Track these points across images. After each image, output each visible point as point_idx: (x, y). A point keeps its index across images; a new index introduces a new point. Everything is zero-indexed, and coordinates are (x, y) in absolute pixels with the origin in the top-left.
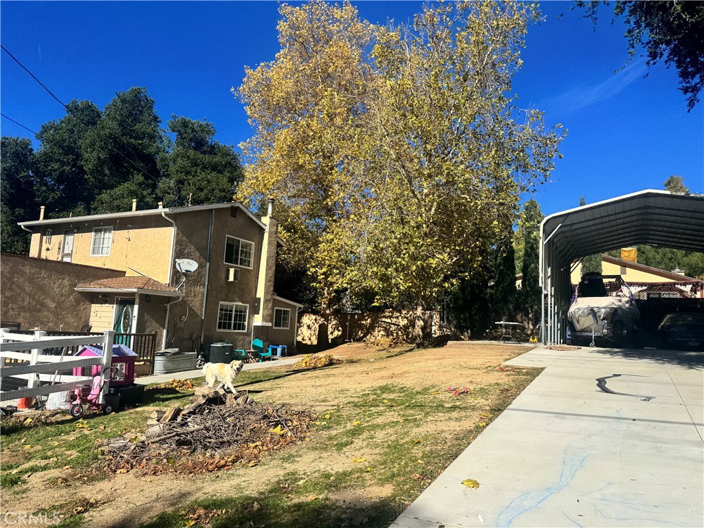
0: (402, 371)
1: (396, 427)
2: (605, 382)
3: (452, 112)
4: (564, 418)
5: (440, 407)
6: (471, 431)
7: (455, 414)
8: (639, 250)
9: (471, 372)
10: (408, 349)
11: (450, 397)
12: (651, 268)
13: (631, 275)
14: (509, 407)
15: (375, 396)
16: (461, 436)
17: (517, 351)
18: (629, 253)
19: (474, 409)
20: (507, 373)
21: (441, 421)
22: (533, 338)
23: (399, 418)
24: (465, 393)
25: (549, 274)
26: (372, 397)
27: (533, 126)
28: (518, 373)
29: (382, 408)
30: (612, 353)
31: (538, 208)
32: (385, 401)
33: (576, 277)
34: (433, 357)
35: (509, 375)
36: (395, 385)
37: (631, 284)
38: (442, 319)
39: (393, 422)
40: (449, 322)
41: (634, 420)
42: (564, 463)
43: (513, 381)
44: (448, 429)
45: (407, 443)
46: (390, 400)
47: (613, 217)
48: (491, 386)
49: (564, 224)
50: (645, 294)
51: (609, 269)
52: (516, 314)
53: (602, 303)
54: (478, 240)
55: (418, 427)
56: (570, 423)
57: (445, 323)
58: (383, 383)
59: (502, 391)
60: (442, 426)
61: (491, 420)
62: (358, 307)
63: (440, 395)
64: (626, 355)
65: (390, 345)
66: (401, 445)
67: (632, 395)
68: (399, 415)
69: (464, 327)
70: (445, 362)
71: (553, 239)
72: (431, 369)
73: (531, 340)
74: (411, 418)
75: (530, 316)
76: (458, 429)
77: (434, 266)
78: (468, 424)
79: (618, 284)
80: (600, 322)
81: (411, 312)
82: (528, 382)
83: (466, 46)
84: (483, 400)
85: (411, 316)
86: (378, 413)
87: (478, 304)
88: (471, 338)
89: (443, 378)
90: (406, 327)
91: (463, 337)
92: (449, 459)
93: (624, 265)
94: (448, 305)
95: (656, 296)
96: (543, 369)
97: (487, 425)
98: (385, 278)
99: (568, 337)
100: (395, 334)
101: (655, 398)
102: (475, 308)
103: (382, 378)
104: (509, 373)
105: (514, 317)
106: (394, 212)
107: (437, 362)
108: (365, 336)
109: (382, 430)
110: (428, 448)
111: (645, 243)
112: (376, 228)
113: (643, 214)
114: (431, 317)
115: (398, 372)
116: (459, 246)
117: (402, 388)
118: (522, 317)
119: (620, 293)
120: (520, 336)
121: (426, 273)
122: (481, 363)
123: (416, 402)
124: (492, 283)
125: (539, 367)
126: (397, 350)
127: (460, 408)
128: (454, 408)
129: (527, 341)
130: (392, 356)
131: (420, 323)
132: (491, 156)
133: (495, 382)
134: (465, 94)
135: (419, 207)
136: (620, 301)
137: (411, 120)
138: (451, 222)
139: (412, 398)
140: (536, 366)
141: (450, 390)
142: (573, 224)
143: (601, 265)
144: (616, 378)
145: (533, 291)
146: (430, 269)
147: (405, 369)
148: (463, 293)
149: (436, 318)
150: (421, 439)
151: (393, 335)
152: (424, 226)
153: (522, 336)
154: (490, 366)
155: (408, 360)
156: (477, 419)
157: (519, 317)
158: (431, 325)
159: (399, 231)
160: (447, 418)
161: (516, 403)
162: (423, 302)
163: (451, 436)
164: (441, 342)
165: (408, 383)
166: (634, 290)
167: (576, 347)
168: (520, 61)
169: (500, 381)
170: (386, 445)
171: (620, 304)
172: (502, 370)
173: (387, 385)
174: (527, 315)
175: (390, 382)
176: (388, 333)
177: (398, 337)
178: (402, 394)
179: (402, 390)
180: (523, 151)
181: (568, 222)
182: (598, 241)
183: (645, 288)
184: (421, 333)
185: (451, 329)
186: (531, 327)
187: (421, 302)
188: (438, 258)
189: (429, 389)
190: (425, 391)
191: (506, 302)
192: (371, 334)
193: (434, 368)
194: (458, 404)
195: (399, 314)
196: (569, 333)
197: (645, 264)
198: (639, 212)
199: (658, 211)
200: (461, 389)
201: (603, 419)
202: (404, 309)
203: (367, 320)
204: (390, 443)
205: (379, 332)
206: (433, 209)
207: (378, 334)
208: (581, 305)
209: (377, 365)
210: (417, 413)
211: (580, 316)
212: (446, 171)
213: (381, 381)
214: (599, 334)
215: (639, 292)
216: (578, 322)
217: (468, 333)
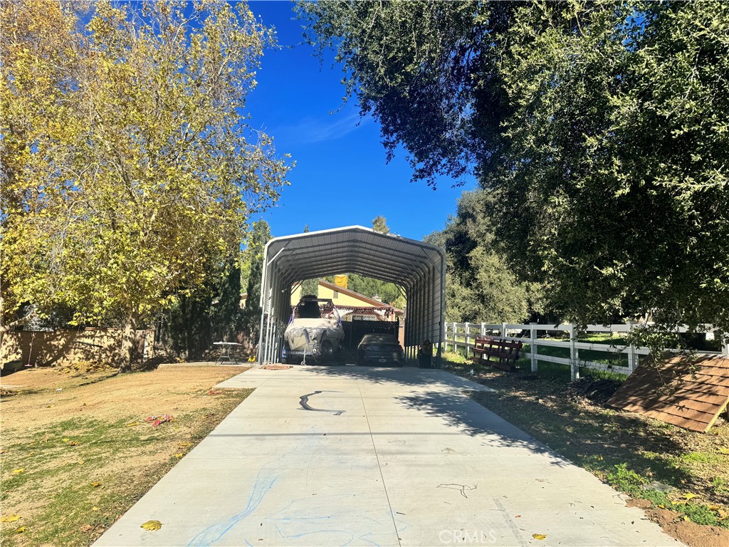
0: (95, 402)
1: (73, 471)
2: (307, 400)
3: (181, 115)
4: (265, 439)
5: (134, 440)
6: (165, 464)
7: (150, 447)
8: (350, 277)
9: (179, 397)
10: (110, 374)
11: (149, 428)
12: (357, 294)
13: (342, 300)
14: (212, 433)
15: (53, 435)
16: (152, 471)
17: (232, 372)
18: (341, 280)
19: (173, 438)
20: (217, 396)
21: (131, 457)
22: (252, 358)
23: (79, 458)
24: (167, 421)
25: (270, 295)
26: (48, 436)
27: (264, 149)
28: (228, 395)
29: (59, 449)
30: (318, 371)
31: (268, 229)
32: (65, 440)
33: (295, 299)
34: (138, 383)
35: (218, 398)
36: (83, 418)
37: (340, 307)
38: (157, 339)
39: (70, 465)
40: (165, 342)
41: (325, 435)
42: (255, 487)
43: (222, 404)
44: (137, 465)
45: (83, 488)
46: (71, 438)
47: (329, 247)
48: (197, 411)
49: (286, 248)
50: (351, 316)
51: (323, 293)
52: (238, 334)
53: (315, 324)
54: (203, 255)
55: (101, 467)
56: (269, 444)
57: (161, 343)
58: (66, 418)
59: (207, 416)
60: (131, 463)
61: (189, 449)
62: (47, 323)
63: (137, 427)
64: (330, 372)
65: (88, 370)
66: (75, 492)
67: (327, 411)
68: (80, 455)
69: (181, 348)
70: (151, 388)
71: (277, 262)
72: (132, 397)
73: (250, 359)
74: (95, 457)
75: (251, 335)
76: (150, 463)
77: (149, 279)
78: (163, 457)
79: (330, 307)
80: (311, 342)
81: (119, 332)
82: (236, 404)
83: (200, 49)
84: (185, 428)
85: (119, 335)
86: (51, 455)
87: (199, 323)
88: (188, 360)
89: (145, 407)
90: (111, 348)
91: (178, 359)
92: (131, 500)
93: (337, 290)
94: (165, 324)
95: (359, 319)
96: (253, 390)
97: (184, 455)
98: (84, 289)
99: (283, 356)
100: (97, 357)
101: (344, 411)
102: (195, 327)
103: (67, 411)
104: (218, 396)
105: (236, 336)
106: (104, 214)
107: (141, 389)
108: (56, 359)
109: (52, 476)
110: (109, 491)
111: (353, 272)
112: (77, 228)
113: (352, 246)
114: (144, 337)
115: (90, 403)
116: (182, 259)
117: (91, 422)
118: (243, 336)
119: (331, 315)
120: (240, 356)
121: (140, 287)
122: (192, 387)
123: (105, 438)
124: (217, 302)
125: (250, 388)
126: (95, 376)
127: (158, 440)
128: (150, 440)
129: (246, 361)
130: (88, 384)
131: (128, 344)
132: (220, 169)
133: (202, 407)
134: (196, 99)
135: (137, 211)
136: (329, 322)
137: (132, 113)
138: (175, 233)
139: (101, 433)
140: (247, 388)
141: (149, 420)
142: (295, 249)
143: (317, 289)
144: (317, 395)
145: (255, 310)
146: (145, 283)
147: (100, 399)
148: (184, 312)
149: (150, 337)
150: (102, 482)
151: (94, 358)
152: (142, 233)
153: (241, 356)
154: (201, 390)
155: (107, 387)
156: (175, 450)
157: (240, 337)
158: (143, 347)
159: (109, 234)
160: (140, 452)
161: (219, 429)
162: (134, 320)
163: (140, 473)
164: (151, 365)
165: (100, 415)
166: (342, 313)
167: (289, 365)
168: (255, 82)
169: (207, 406)
170: (54, 494)
171: (329, 325)
172: (212, 393)
173: (72, 420)
174: (248, 334)
175: (77, 415)
176: (88, 355)
177: (100, 361)
178: (90, 430)
179: (91, 424)
180: (253, 171)
181: (290, 246)
182: (316, 267)
183: (351, 311)
184: (128, 356)
185: (166, 350)
186: (251, 346)
187: (131, 320)
188: (155, 271)
189: (125, 421)
190: (121, 423)
191: (228, 320)
192: (64, 357)
193: (137, 396)
194: (156, 435)
195: (103, 333)
196: (284, 352)
197: (353, 291)
198: (350, 244)
199: (364, 245)
200: (164, 418)
201: (300, 437)
202: (111, 326)
203: (60, 340)
204: (60, 491)
205: (75, 354)
206: (154, 215)
207: (75, 357)
208: (297, 325)
209: (64, 396)
210: (104, 451)
211: (294, 336)
212: (170, 177)
213: (65, 415)
214: (309, 353)
215: (347, 314)
216: (293, 342)
217: (185, 354)
